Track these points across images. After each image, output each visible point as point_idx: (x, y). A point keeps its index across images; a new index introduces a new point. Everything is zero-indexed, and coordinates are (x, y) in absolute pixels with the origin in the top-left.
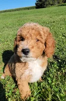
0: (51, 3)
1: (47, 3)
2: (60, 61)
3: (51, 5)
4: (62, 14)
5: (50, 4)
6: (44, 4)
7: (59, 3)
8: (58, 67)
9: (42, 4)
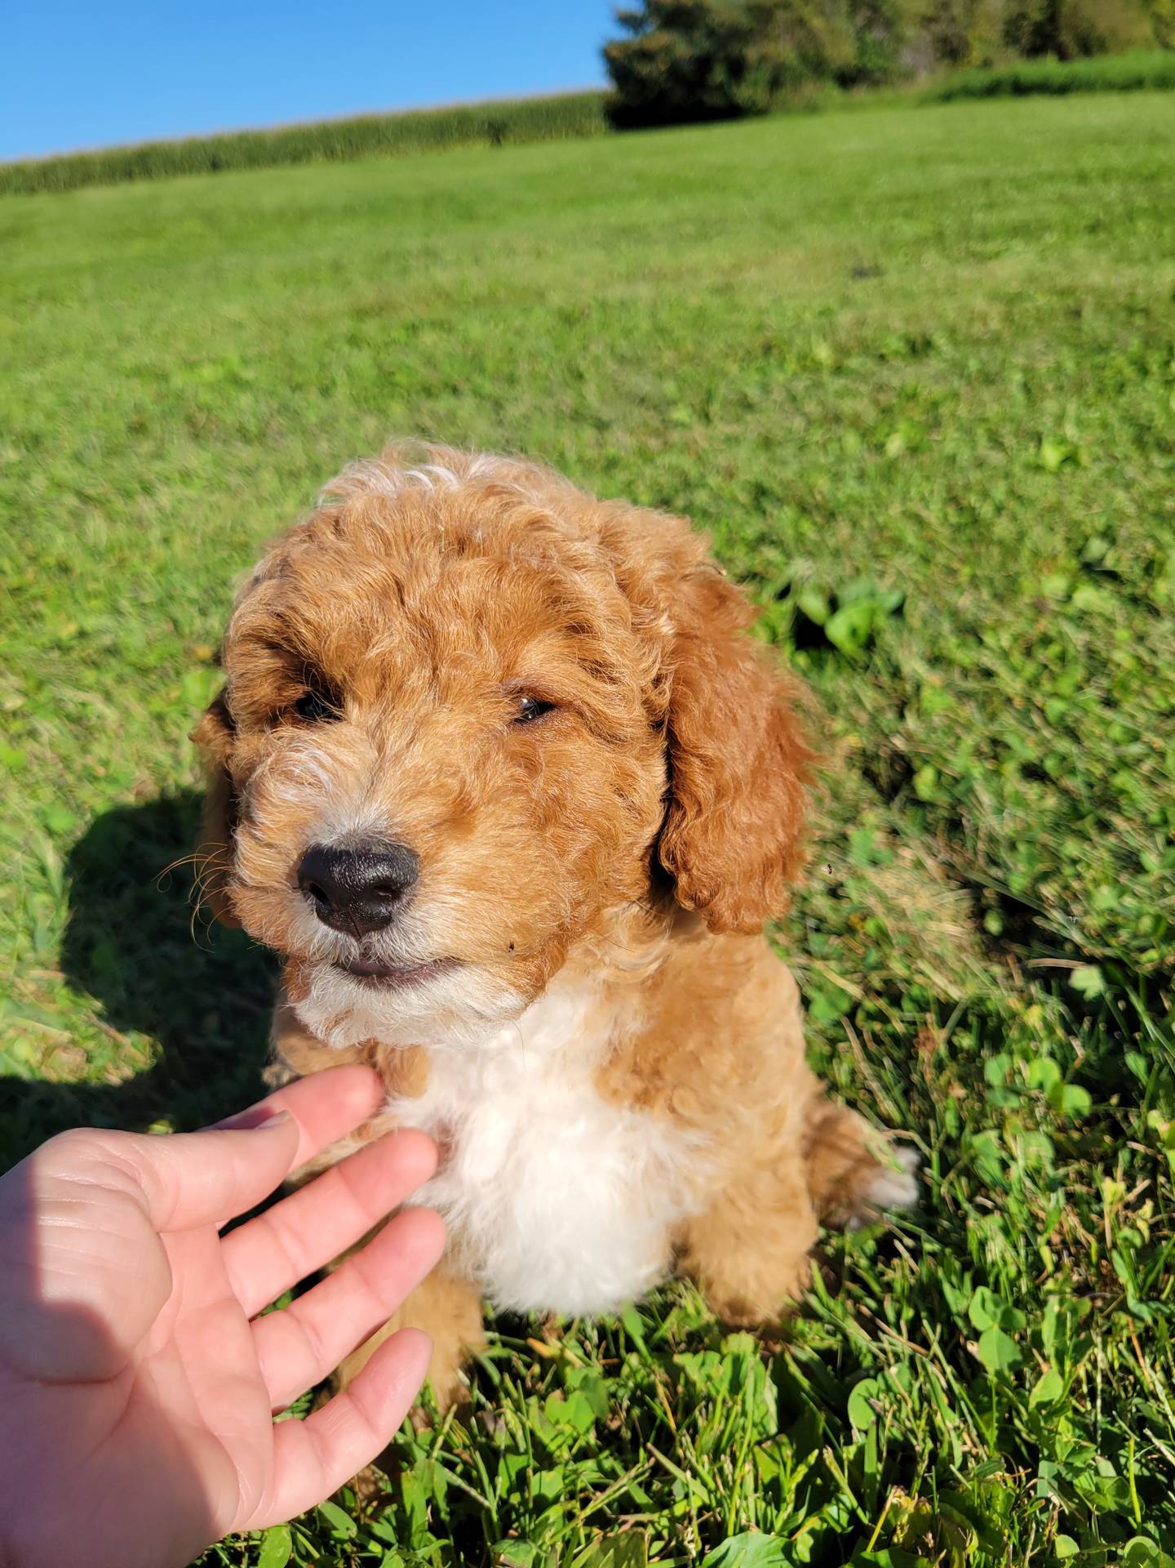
0: (843, 51)
1: (784, 50)
2: (1088, 980)
3: (847, 79)
4: (1024, 231)
5: (817, 66)
6: (737, 69)
7: (951, 51)
8: (1078, 1099)
9: (703, 64)
